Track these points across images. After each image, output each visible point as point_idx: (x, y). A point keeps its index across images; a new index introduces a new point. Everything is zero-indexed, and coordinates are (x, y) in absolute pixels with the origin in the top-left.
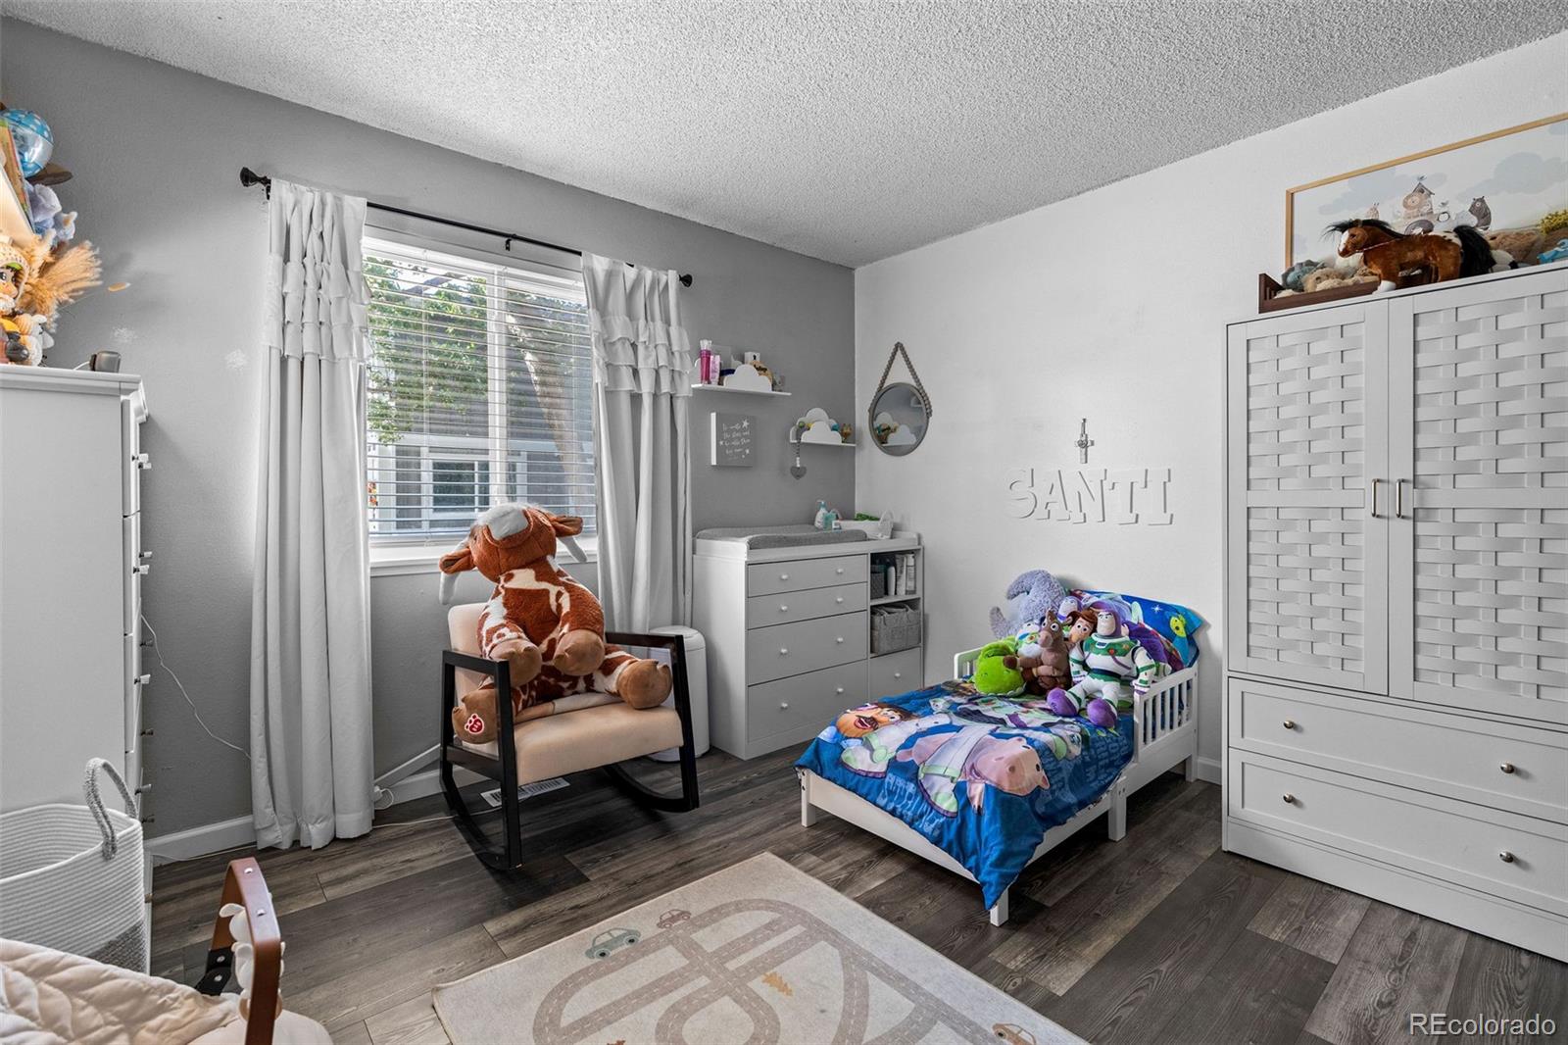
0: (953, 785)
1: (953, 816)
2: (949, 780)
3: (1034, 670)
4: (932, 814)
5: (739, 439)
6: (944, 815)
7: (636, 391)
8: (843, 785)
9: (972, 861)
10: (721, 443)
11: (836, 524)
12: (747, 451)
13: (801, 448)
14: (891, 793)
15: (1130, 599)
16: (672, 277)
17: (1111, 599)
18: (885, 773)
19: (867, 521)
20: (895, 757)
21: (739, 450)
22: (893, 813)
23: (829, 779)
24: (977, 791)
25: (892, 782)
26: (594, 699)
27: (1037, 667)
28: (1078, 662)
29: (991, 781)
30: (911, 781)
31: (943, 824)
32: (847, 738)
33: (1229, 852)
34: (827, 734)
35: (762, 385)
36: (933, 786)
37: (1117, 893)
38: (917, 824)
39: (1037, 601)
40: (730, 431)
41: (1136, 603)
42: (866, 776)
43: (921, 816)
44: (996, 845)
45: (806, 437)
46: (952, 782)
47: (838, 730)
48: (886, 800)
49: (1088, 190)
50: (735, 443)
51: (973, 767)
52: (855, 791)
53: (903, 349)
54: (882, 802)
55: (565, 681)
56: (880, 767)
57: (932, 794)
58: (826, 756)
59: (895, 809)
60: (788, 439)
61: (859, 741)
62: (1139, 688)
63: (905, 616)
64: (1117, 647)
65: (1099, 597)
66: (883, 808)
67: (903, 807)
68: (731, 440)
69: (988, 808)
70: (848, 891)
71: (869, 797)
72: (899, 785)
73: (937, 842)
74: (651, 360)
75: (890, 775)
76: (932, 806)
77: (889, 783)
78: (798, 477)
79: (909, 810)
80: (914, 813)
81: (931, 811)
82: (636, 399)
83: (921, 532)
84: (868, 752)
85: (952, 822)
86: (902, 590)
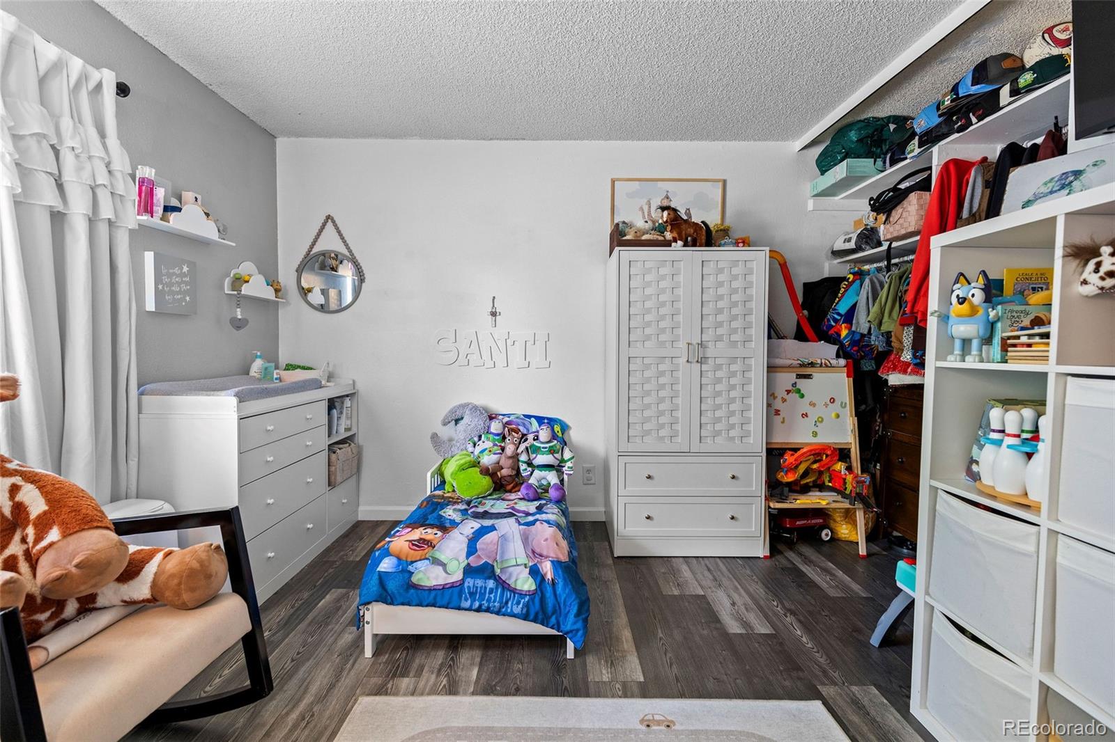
0: (528, 570)
1: (532, 594)
2: (523, 567)
3: (499, 473)
4: (516, 598)
5: (179, 284)
6: (526, 595)
7: (61, 208)
8: (420, 605)
9: (553, 620)
10: (160, 287)
11: (277, 374)
12: (188, 298)
13: (240, 300)
14: (472, 594)
15: (529, 417)
16: (109, 79)
17: (517, 418)
18: (463, 580)
19: (299, 370)
20: (468, 564)
21: (179, 297)
22: (479, 610)
23: (403, 604)
24: (547, 568)
25: (471, 585)
26: (103, 619)
27: (500, 471)
28: (525, 462)
29: (552, 557)
30: (489, 578)
31: (528, 602)
32: (412, 562)
33: (618, 557)
34: (386, 565)
35: (209, 230)
36: (511, 575)
37: (601, 604)
38: (504, 610)
39: (473, 425)
40: (170, 275)
41: (533, 419)
42: (443, 588)
43: (507, 603)
44: (574, 601)
45: (246, 290)
46: (526, 567)
47: (399, 559)
48: (469, 601)
49: (498, 139)
50: (175, 288)
51: (533, 552)
52: (434, 605)
53: (334, 222)
54: (467, 604)
55: (43, 611)
56: (457, 576)
57: (511, 582)
58: (392, 586)
59: (480, 606)
60: (222, 288)
61: (427, 562)
62: (567, 472)
63: (350, 450)
64: (555, 449)
65: (509, 417)
66: (469, 609)
67: (489, 600)
68: (170, 285)
69: (559, 577)
70: (461, 690)
71: (450, 606)
72: (479, 585)
73: (525, 617)
74: (86, 175)
75: (469, 580)
76: (514, 591)
77: (469, 587)
78: (238, 328)
79: (494, 602)
80: (501, 602)
81: (514, 596)
82: (58, 219)
83: (355, 378)
84: (441, 568)
85: (535, 597)
86: (342, 429)
